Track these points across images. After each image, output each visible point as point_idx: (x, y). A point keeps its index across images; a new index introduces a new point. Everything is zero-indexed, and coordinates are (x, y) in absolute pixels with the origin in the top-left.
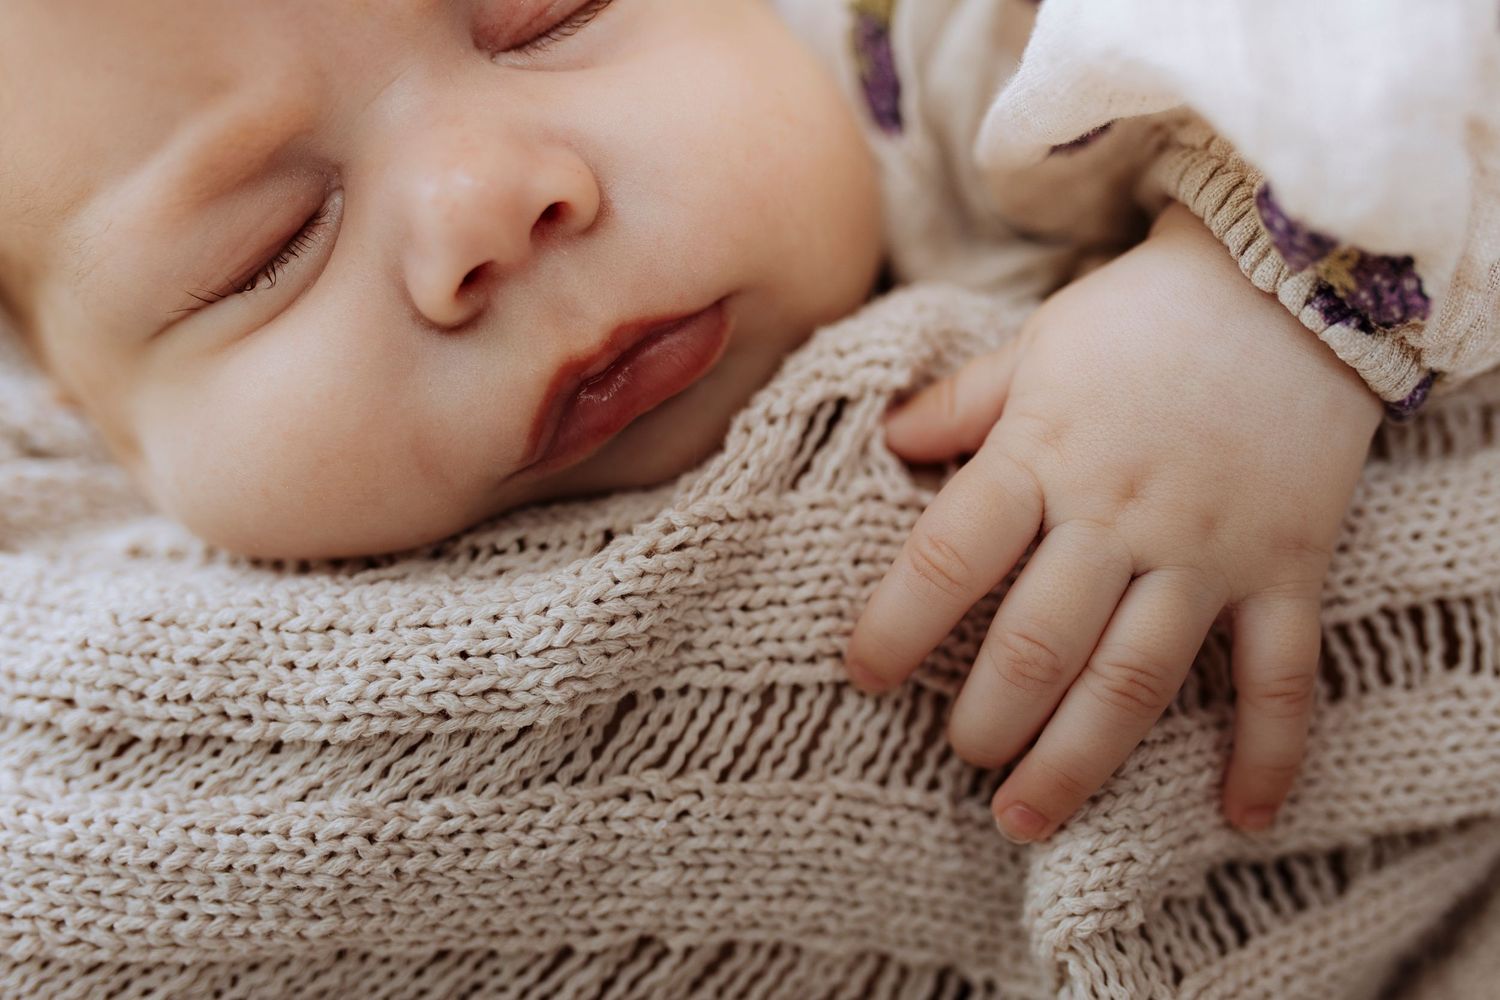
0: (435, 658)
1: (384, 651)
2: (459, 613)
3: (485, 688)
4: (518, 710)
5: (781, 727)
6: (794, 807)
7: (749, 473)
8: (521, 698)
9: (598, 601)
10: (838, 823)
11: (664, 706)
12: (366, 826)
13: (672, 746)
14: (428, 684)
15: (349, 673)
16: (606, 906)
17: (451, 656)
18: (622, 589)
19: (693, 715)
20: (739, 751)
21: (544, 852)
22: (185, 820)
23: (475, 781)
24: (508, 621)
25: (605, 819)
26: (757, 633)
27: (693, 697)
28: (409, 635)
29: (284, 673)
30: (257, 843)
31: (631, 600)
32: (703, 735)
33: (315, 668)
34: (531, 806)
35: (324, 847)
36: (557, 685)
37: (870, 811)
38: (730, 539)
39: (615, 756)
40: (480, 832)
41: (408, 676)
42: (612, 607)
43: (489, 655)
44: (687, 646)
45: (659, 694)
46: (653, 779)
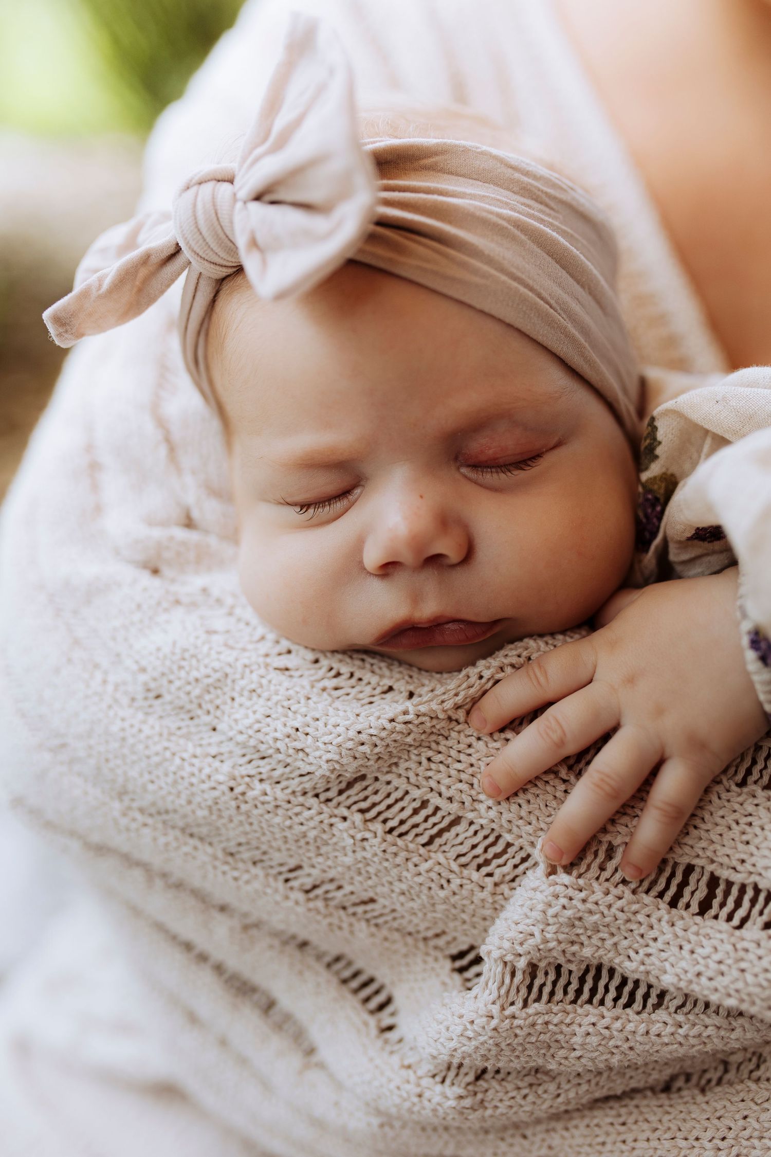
0: (285, 725)
1: (268, 712)
2: (303, 710)
3: (299, 748)
4: (309, 764)
5: (426, 820)
6: (416, 859)
7: (457, 699)
8: (311, 759)
9: (359, 732)
10: (433, 875)
11: (377, 785)
12: (232, 783)
13: (374, 805)
14: (278, 735)
15: (251, 714)
16: (320, 859)
17: (292, 727)
18: (372, 731)
19: (388, 795)
20: (402, 822)
21: (301, 827)
22: (166, 744)
23: (283, 784)
24: (320, 724)
25: (331, 825)
26: (429, 774)
27: (390, 788)
28: (280, 710)
29: (229, 701)
30: (188, 769)
31: (374, 738)
32: (389, 807)
33: (241, 705)
34: (302, 805)
35: (213, 784)
36: (328, 761)
37: (452, 876)
38: (434, 726)
39: (348, 797)
40: (277, 807)
41: (272, 728)
42: (363, 737)
43: (307, 734)
44: (396, 764)
45: (377, 779)
46: (358, 817)
